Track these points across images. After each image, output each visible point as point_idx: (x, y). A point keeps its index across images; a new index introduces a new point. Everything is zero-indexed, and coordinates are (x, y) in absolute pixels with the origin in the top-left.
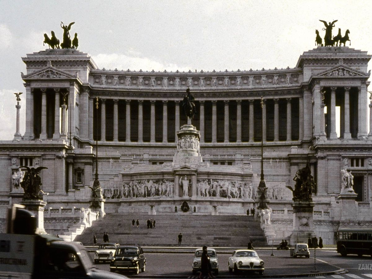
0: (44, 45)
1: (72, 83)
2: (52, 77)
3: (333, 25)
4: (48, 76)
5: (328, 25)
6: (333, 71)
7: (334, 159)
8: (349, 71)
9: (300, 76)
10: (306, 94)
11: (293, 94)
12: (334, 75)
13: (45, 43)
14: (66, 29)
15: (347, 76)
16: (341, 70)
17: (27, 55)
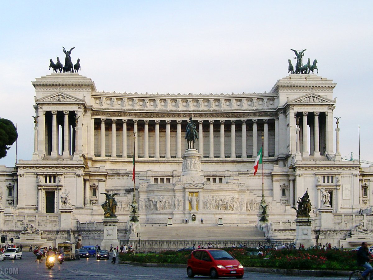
0: (49, 69)
1: (80, 107)
2: (62, 101)
3: (302, 54)
4: (59, 100)
5: (299, 54)
6: (305, 98)
7: (309, 176)
8: (318, 98)
9: (276, 100)
10: (281, 116)
11: (270, 115)
12: (306, 102)
13: (51, 67)
14: (68, 54)
15: (317, 102)
16: (312, 98)
17: (37, 79)
